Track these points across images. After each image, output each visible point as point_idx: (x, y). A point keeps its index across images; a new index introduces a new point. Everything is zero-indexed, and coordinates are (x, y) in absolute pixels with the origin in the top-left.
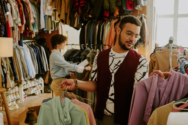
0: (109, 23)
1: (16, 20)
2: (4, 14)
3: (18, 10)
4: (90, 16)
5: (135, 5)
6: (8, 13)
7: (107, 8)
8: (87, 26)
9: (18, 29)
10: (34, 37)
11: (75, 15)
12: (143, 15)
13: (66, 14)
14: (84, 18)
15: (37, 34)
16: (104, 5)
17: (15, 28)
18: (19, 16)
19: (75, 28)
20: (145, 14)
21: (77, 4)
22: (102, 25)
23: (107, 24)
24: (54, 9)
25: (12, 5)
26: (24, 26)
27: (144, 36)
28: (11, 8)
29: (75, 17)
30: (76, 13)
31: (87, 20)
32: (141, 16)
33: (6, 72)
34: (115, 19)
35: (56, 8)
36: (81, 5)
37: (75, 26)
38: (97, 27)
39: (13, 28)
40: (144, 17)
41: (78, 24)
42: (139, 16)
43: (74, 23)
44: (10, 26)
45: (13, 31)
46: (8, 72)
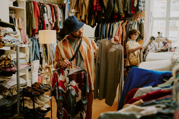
0: (117, 23)
1: (49, 19)
2: (43, 15)
3: (51, 12)
4: (103, 18)
5: (137, 10)
6: (45, 14)
7: (116, 12)
8: (101, 25)
9: (50, 26)
10: (59, 32)
11: (92, 17)
12: (143, 17)
13: (85, 16)
14: (99, 19)
15: (61, 30)
16: (115, 10)
17: (49, 25)
18: (51, 16)
19: (92, 26)
20: (144, 17)
21: (94, 8)
22: (112, 24)
23: (116, 23)
24: (76, 11)
25: (48, 8)
26: (54, 23)
27: (142, 33)
28: (47, 11)
29: (92, 18)
30: (93, 15)
31: (101, 20)
32: (141, 18)
33: (42, 57)
34: (121, 20)
35: (77, 11)
36: (98, 10)
37: (92, 24)
38: (109, 25)
39: (47, 25)
40: (143, 19)
41: (94, 23)
42: (140, 18)
43: (91, 22)
44: (46, 24)
45: (48, 27)
46: (44, 57)
